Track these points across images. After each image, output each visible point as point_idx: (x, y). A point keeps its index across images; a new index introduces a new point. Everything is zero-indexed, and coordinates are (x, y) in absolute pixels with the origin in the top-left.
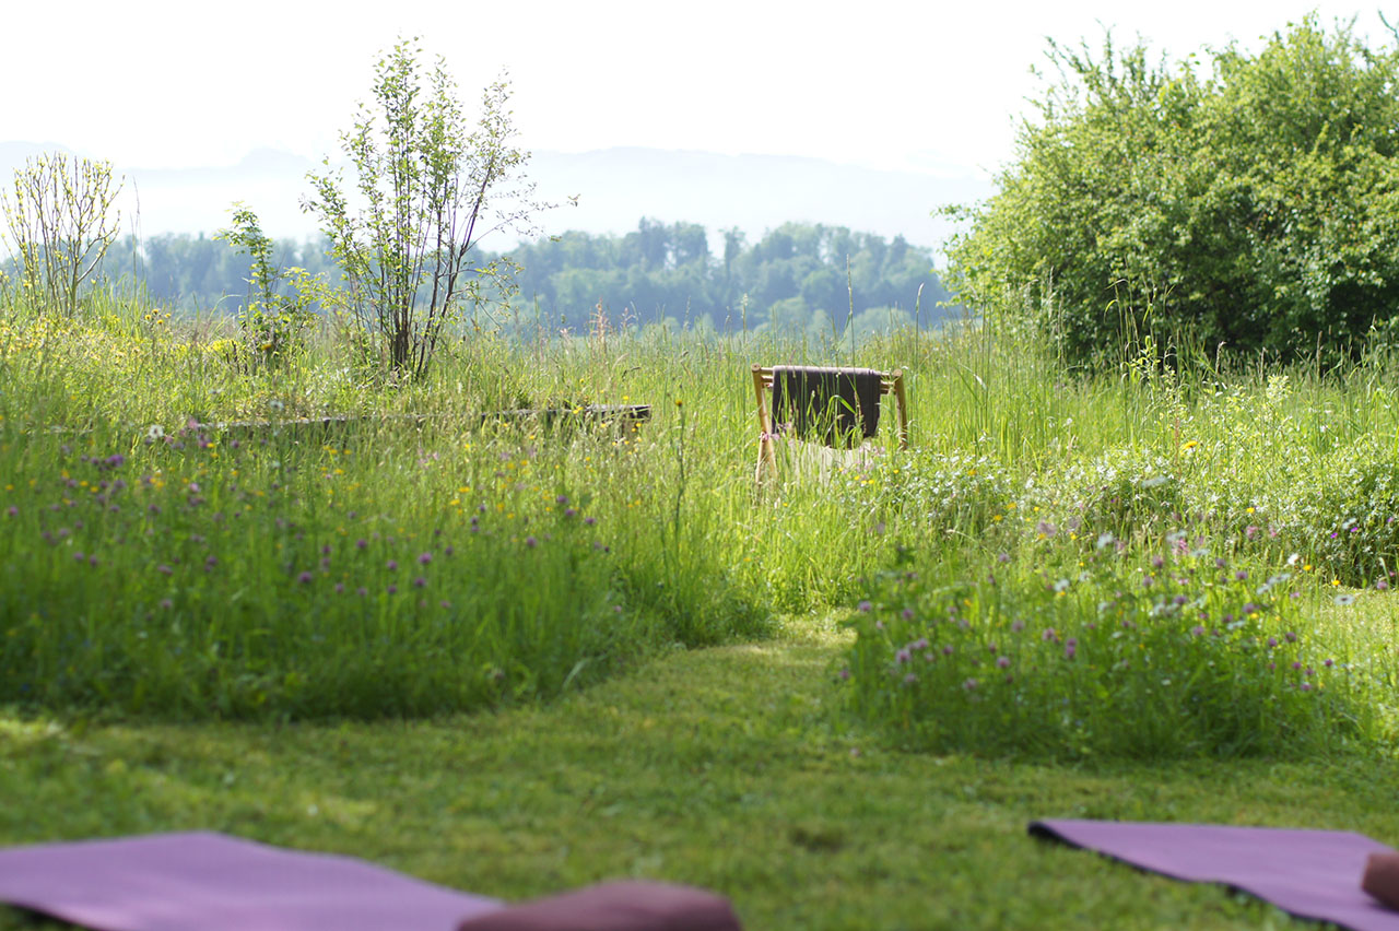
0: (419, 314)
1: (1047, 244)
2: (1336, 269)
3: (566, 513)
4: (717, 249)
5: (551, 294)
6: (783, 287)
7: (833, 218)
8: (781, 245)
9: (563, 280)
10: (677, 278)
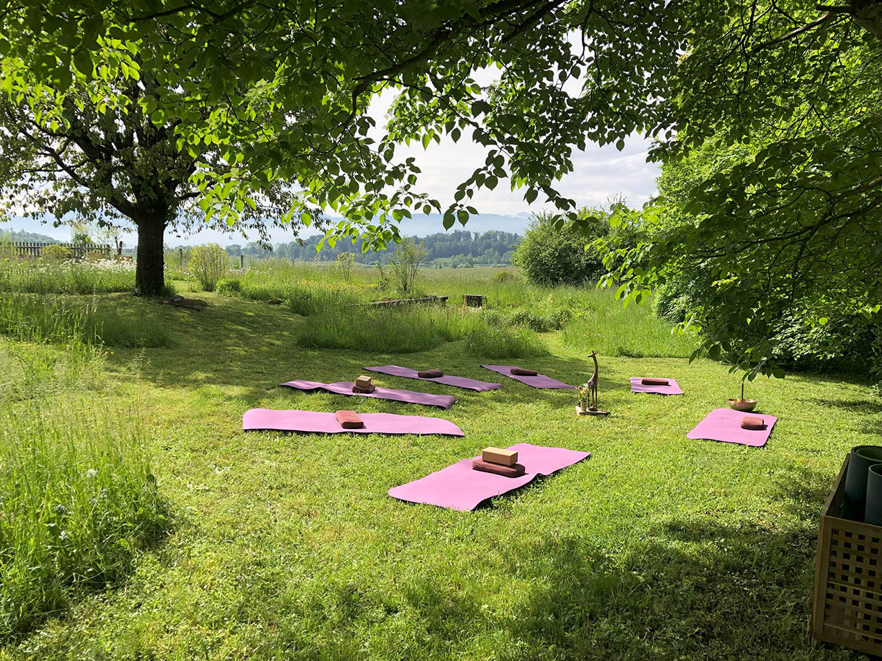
0: (408, 282)
1: (531, 255)
2: (587, 260)
3: (432, 323)
4: (473, 237)
5: (434, 248)
6: (489, 246)
7: (500, 230)
8: (488, 236)
9: (437, 244)
10: (464, 244)
